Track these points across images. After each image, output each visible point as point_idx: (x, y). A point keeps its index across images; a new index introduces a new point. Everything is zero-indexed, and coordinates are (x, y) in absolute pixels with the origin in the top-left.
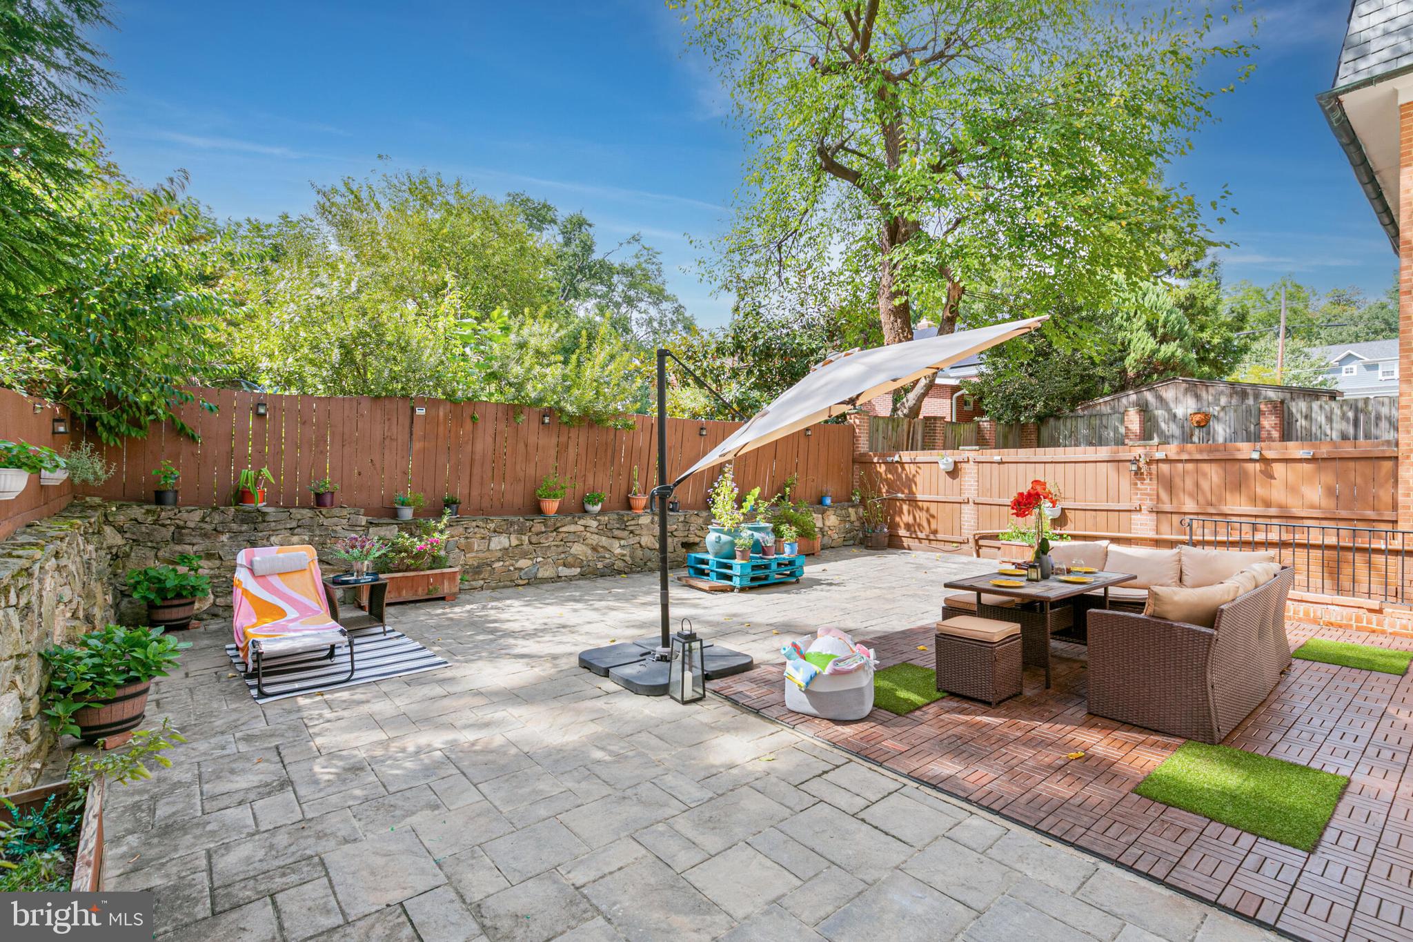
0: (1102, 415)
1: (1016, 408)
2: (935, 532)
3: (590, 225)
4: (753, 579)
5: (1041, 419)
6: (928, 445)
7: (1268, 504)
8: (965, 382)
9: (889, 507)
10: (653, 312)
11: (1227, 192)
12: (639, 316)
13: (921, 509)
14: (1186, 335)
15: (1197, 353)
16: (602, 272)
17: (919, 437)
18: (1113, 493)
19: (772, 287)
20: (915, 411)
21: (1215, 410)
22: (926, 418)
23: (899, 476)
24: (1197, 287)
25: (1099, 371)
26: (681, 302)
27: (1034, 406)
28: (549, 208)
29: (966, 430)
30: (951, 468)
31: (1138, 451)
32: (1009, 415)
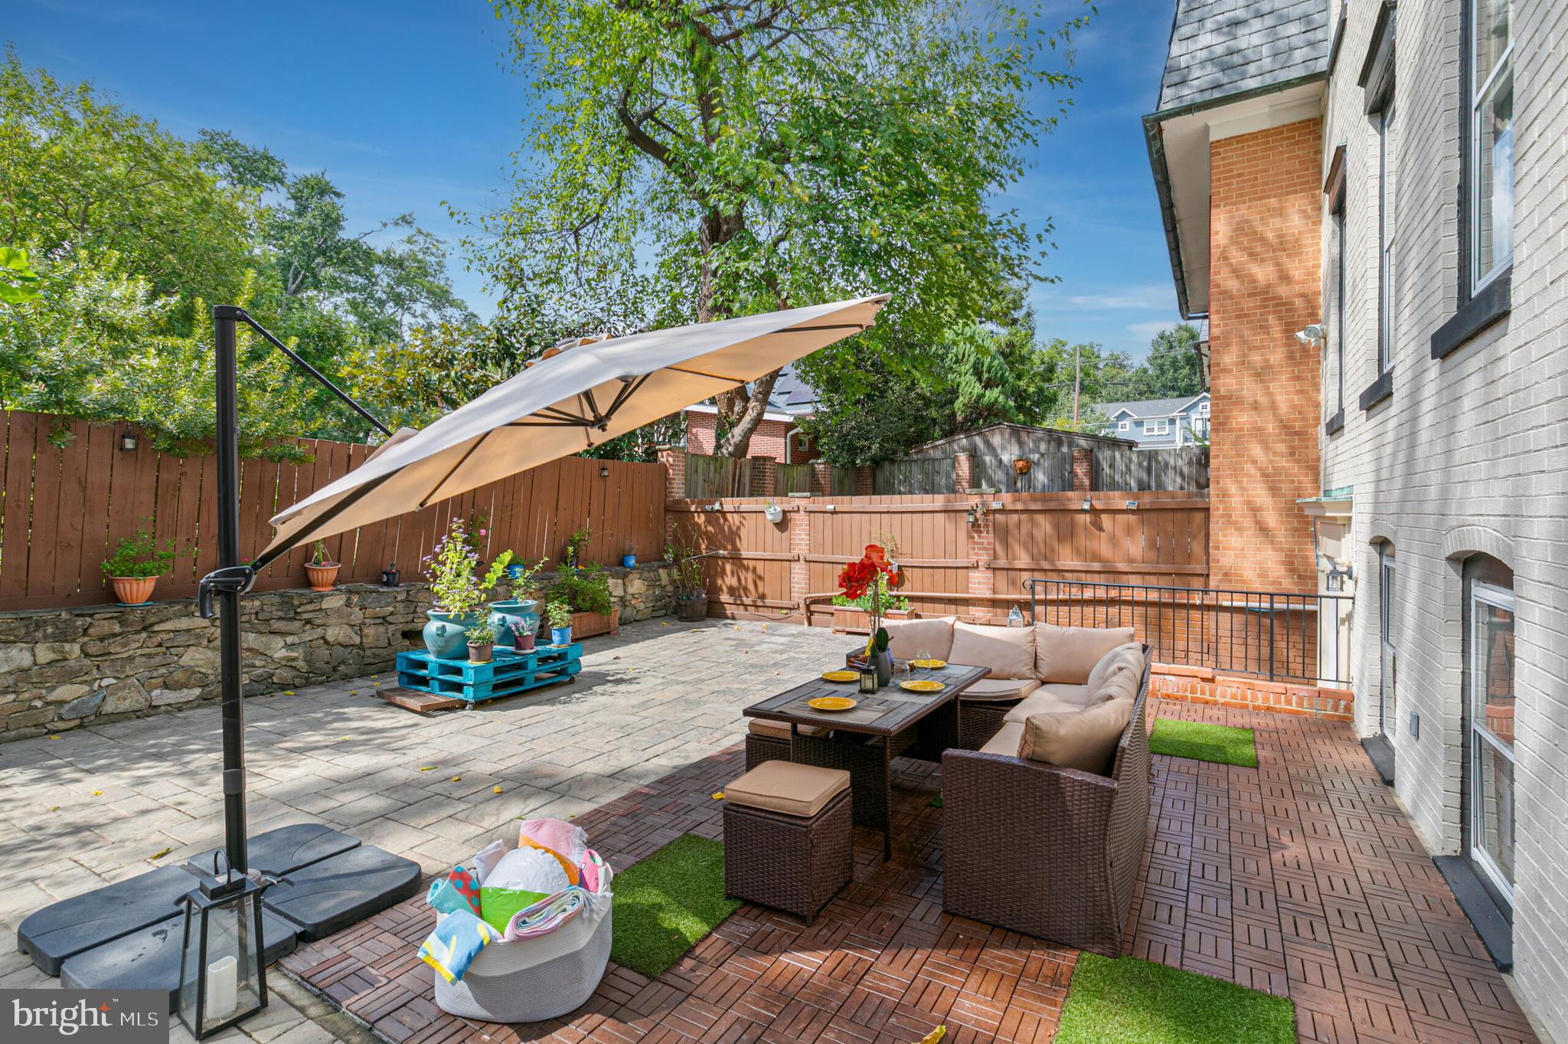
0: (934, 460)
1: (853, 450)
2: (763, 597)
3: (338, 195)
4: (496, 687)
5: (877, 462)
6: (757, 491)
7: (1096, 557)
8: (800, 419)
9: (708, 567)
10: (434, 317)
11: (1050, 225)
12: (413, 320)
13: (747, 569)
14: (1007, 382)
15: (1016, 402)
16: (358, 258)
17: (747, 480)
18: (950, 548)
19: (569, 288)
20: (742, 448)
21: (1035, 457)
22: (755, 458)
23: (721, 528)
24: (1015, 334)
25: (933, 413)
26: (472, 308)
27: (869, 448)
28: (271, 160)
29: (800, 473)
30: (779, 519)
31: (973, 501)
32: (844, 458)
